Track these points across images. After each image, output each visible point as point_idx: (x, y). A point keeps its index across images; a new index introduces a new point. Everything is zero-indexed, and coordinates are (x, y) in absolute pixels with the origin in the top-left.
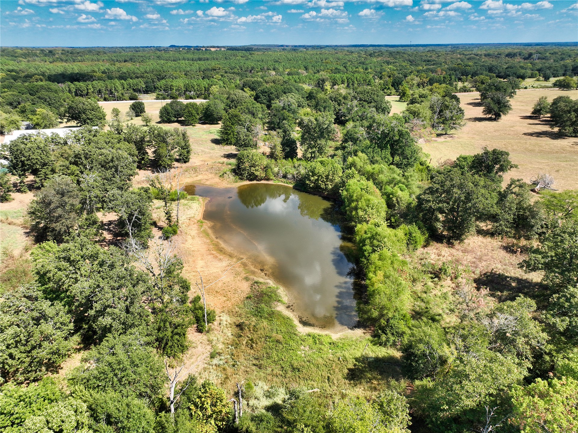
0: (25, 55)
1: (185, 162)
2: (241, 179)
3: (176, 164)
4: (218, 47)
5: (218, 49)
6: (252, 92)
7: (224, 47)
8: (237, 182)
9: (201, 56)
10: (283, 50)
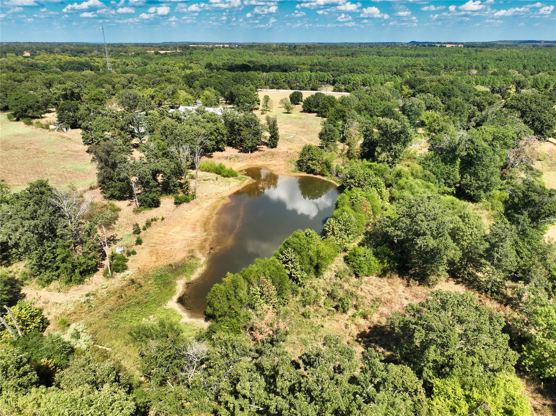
0: (275, 50)
1: (272, 147)
2: (301, 170)
3: (265, 148)
4: (455, 43)
5: (454, 46)
6: (410, 90)
7: (462, 43)
8: (295, 172)
9: (420, 53)
10: (534, 46)
